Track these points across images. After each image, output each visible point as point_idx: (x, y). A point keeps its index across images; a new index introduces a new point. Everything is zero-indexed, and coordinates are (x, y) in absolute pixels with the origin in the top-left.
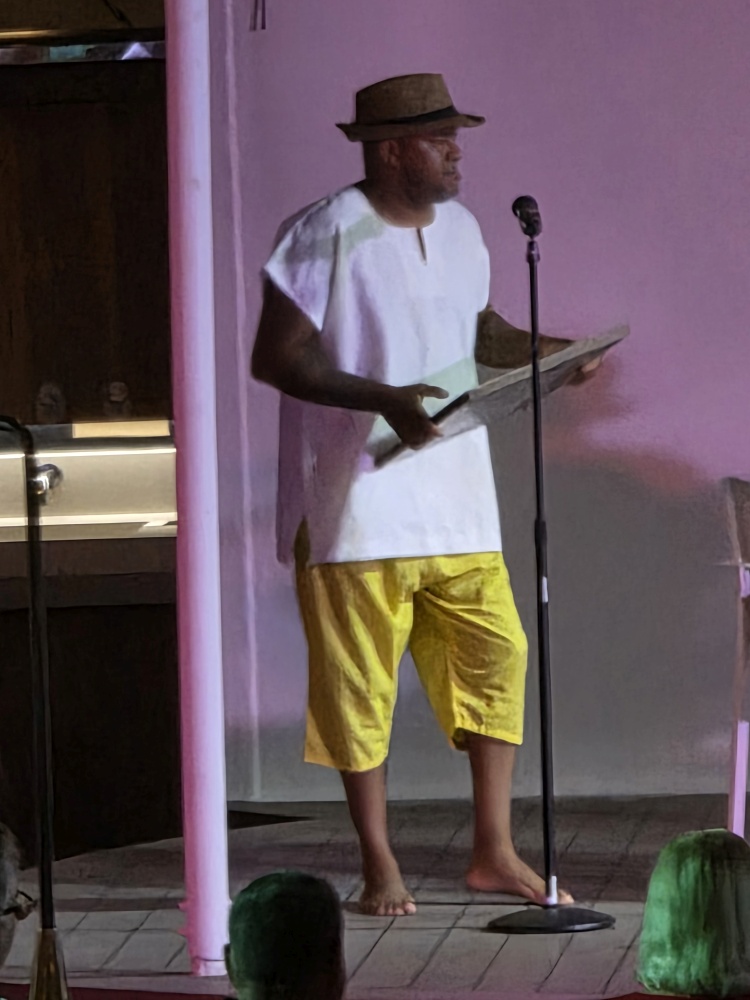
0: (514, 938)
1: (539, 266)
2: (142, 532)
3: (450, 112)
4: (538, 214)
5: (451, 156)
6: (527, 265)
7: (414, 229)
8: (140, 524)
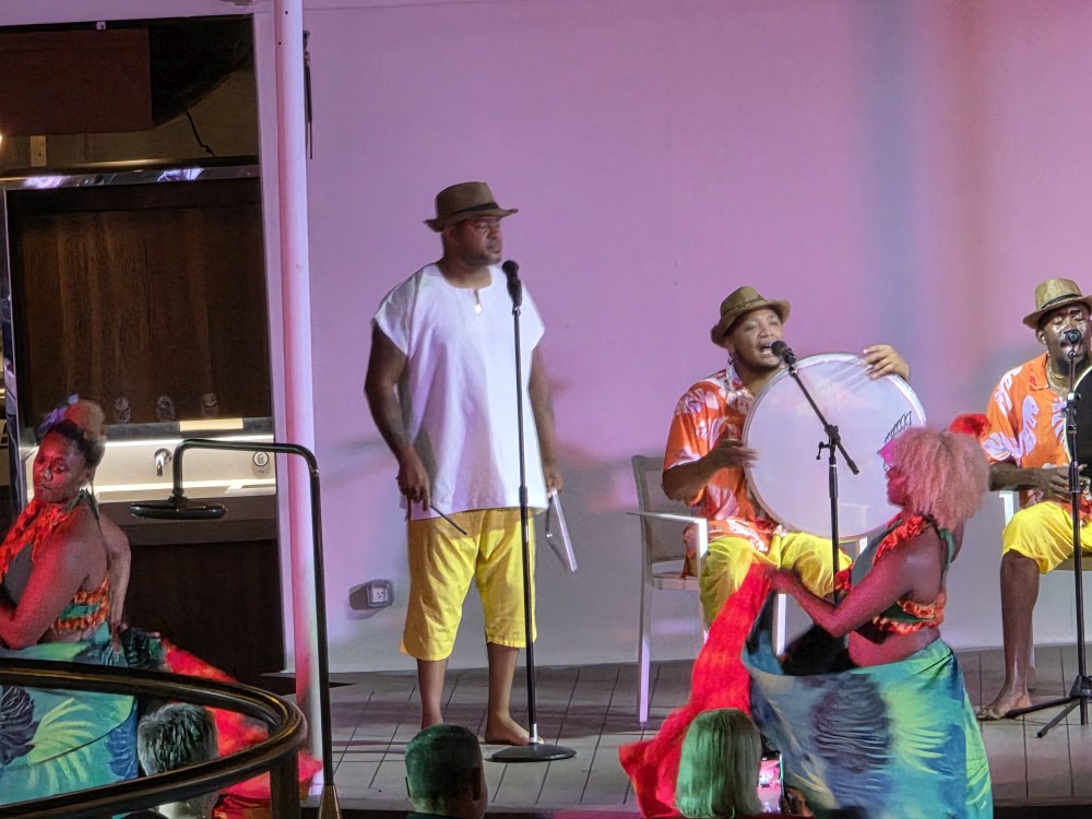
0: (510, 765)
1: (520, 318)
2: (227, 494)
3: (493, 205)
5: (492, 235)
6: (513, 317)
7: (471, 290)
8: (225, 488)
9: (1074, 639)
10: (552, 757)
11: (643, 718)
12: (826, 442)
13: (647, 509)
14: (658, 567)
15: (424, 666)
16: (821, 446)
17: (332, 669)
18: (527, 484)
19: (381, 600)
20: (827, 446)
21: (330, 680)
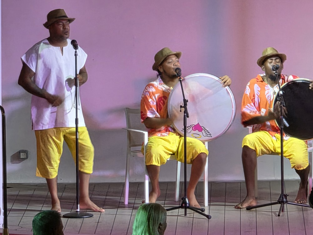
0: (69, 219)
4: (77, 44)
9: (280, 178)
10: (85, 217)
11: (126, 203)
12: (183, 105)
13: (130, 127)
14: (132, 149)
15: (49, 181)
16: (181, 107)
17: (8, 182)
18: (78, 117)
19: (23, 157)
20: (183, 107)
21: (7, 186)
